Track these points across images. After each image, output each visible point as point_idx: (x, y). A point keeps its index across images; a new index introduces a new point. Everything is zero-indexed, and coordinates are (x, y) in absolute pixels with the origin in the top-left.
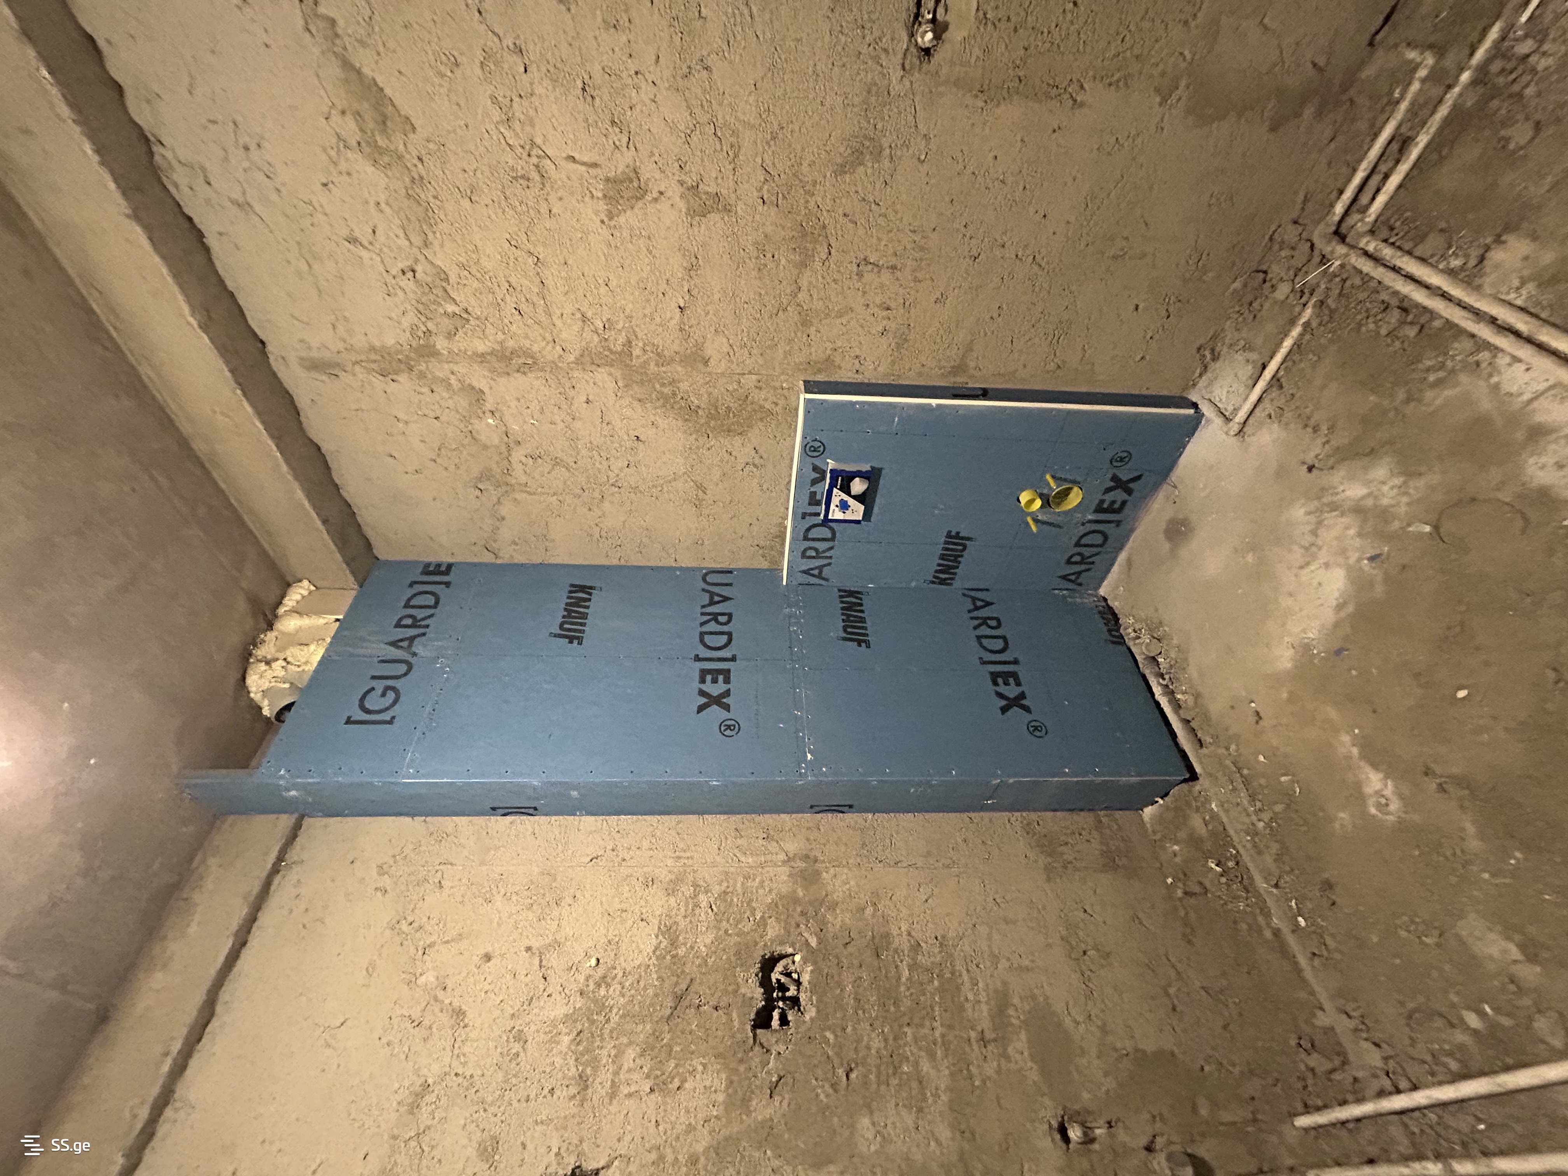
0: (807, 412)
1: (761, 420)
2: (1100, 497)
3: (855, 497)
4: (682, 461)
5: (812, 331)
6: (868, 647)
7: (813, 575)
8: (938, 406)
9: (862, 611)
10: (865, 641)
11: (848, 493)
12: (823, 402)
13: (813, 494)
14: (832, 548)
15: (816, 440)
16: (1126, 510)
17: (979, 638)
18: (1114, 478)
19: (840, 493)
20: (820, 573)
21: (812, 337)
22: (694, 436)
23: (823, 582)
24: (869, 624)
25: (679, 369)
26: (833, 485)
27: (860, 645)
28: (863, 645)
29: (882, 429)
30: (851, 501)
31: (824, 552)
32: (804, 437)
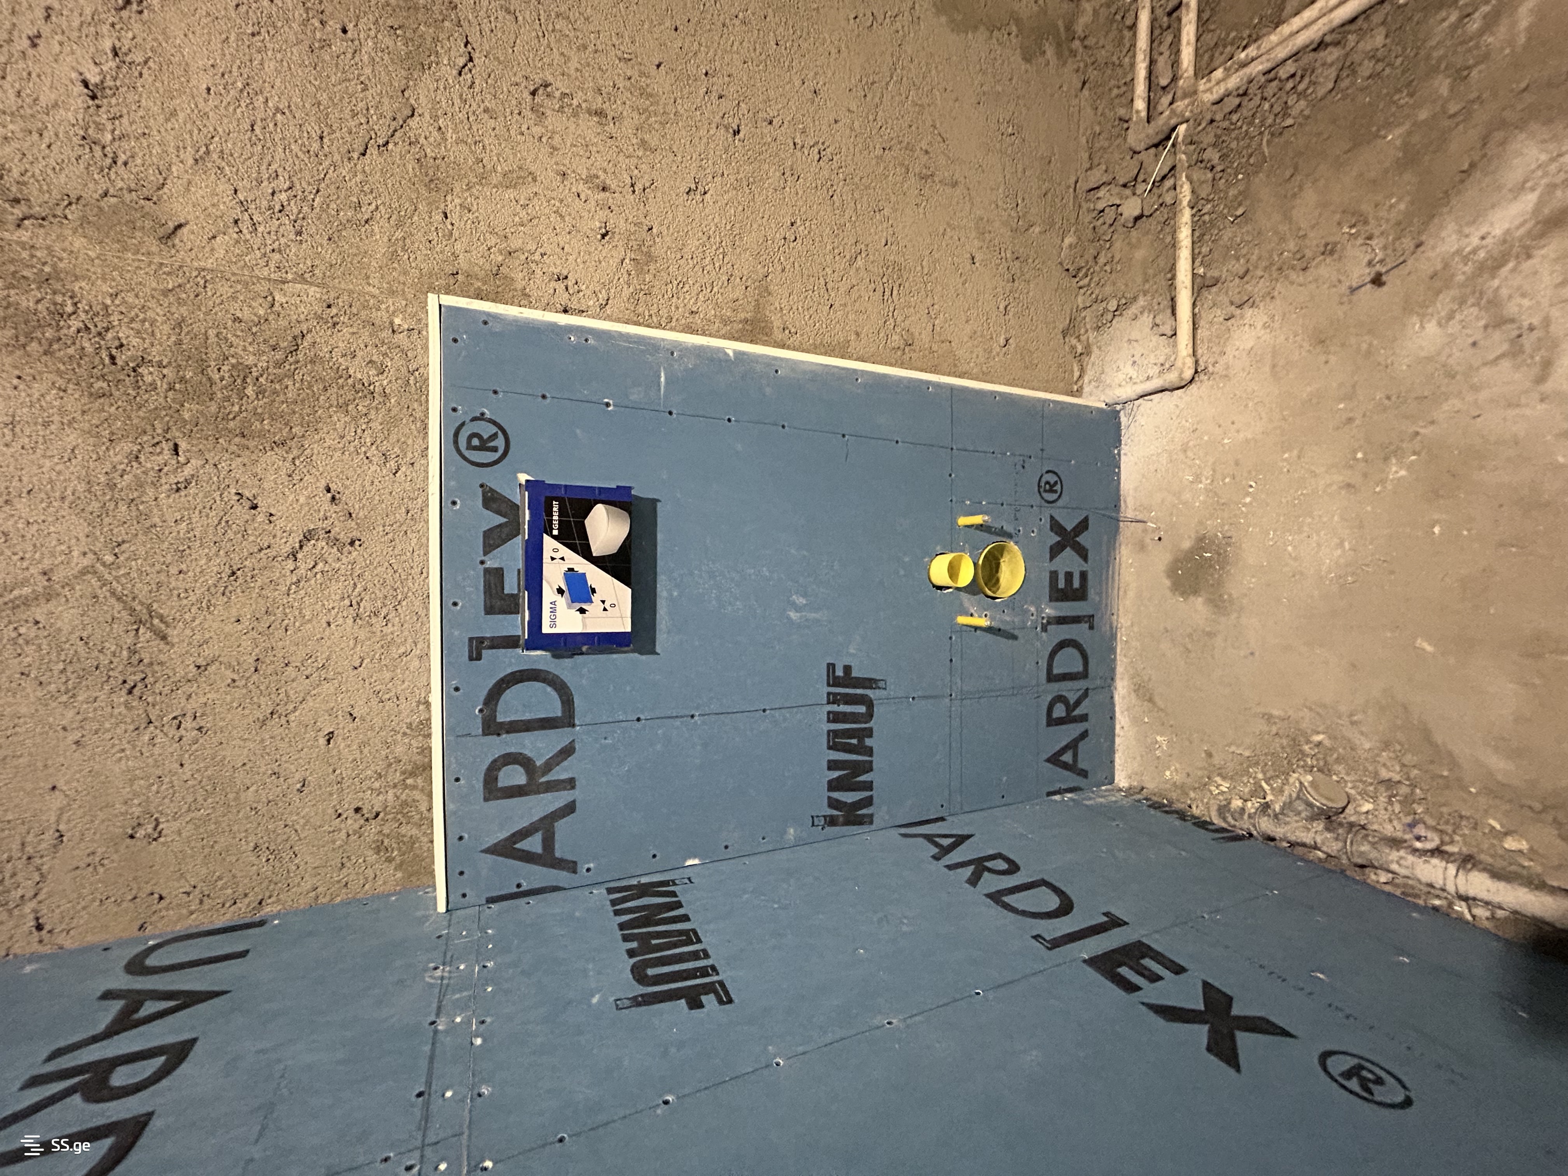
0: (450, 341)
1: (343, 407)
2: (1048, 566)
3: (601, 562)
4: (82, 529)
5: (453, 204)
6: (725, 999)
7: (528, 857)
8: (739, 354)
9: (685, 918)
10: (709, 989)
11: (585, 552)
12: (487, 320)
13: (495, 577)
14: (567, 752)
15: (481, 417)
16: (1091, 593)
17: (996, 897)
18: (1056, 526)
19: (564, 551)
20: (549, 842)
21: (454, 217)
22: (127, 447)
23: (560, 877)
24: (708, 942)
25: (79, 243)
26: (541, 527)
27: (695, 1004)
28: (709, 1000)
29: (636, 395)
30: (596, 577)
31: (549, 766)
32: (449, 410)
